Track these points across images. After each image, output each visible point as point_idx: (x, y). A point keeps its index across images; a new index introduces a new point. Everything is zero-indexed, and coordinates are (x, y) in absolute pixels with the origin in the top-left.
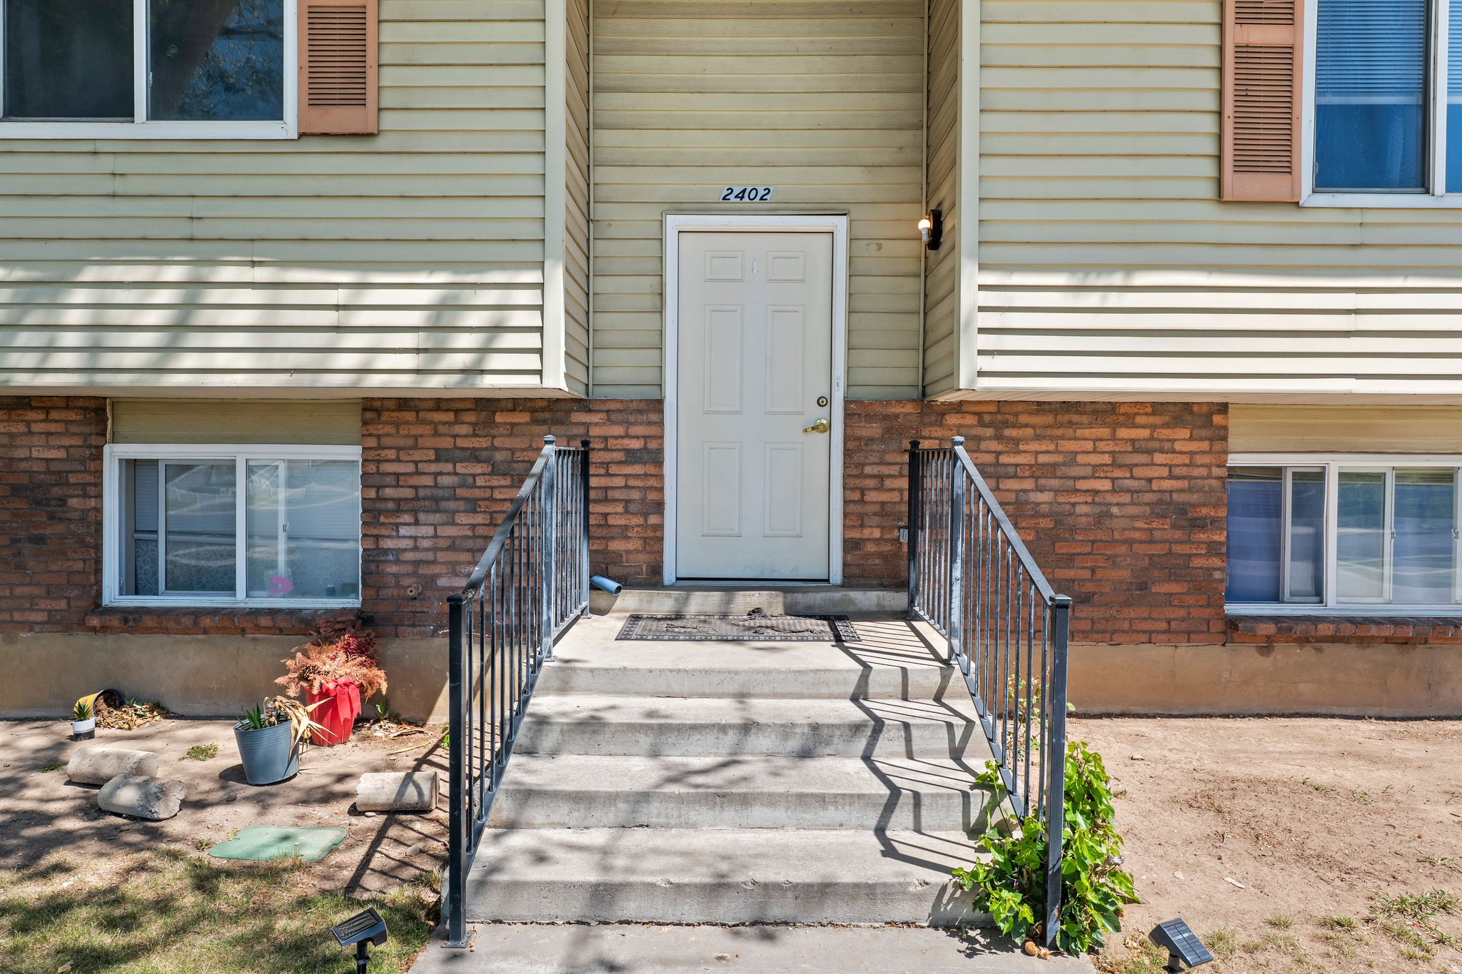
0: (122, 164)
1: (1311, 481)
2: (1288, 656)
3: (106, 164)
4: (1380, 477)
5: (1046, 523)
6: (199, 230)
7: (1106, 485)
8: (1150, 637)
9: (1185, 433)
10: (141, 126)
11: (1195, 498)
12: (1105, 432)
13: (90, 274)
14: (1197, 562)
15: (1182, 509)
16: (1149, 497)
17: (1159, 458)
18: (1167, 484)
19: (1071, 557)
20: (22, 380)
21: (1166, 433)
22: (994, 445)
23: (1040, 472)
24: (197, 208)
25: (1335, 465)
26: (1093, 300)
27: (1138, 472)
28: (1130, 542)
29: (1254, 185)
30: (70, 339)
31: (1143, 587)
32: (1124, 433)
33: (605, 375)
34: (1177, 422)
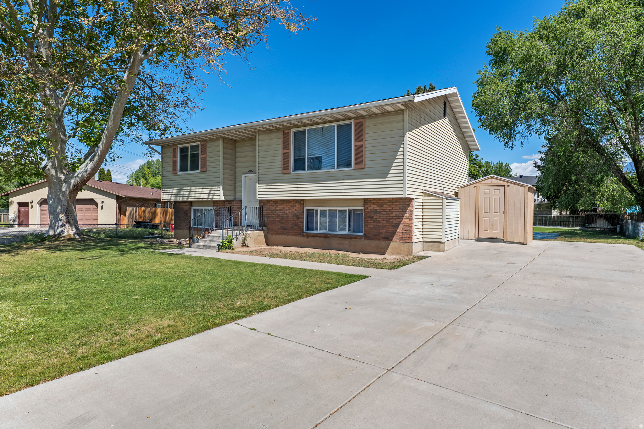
0: (188, 176)
1: (317, 211)
2: (311, 239)
3: (187, 176)
4: (326, 211)
5: (281, 218)
6: (193, 183)
7: (288, 212)
8: (293, 235)
9: (297, 204)
10: (189, 172)
11: (299, 214)
12: (288, 204)
13: (184, 188)
14: (299, 224)
15: (297, 216)
16: (293, 214)
17: (294, 208)
18: (295, 212)
19: (284, 223)
20: (178, 200)
21: (295, 204)
22: (275, 206)
23: (281, 210)
24: (193, 180)
25: (319, 209)
26: (268, 187)
27: (292, 210)
28: (291, 221)
29: (286, 171)
30: (182, 195)
31: (293, 227)
32: (290, 204)
33: (237, 197)
34: (296, 203)
